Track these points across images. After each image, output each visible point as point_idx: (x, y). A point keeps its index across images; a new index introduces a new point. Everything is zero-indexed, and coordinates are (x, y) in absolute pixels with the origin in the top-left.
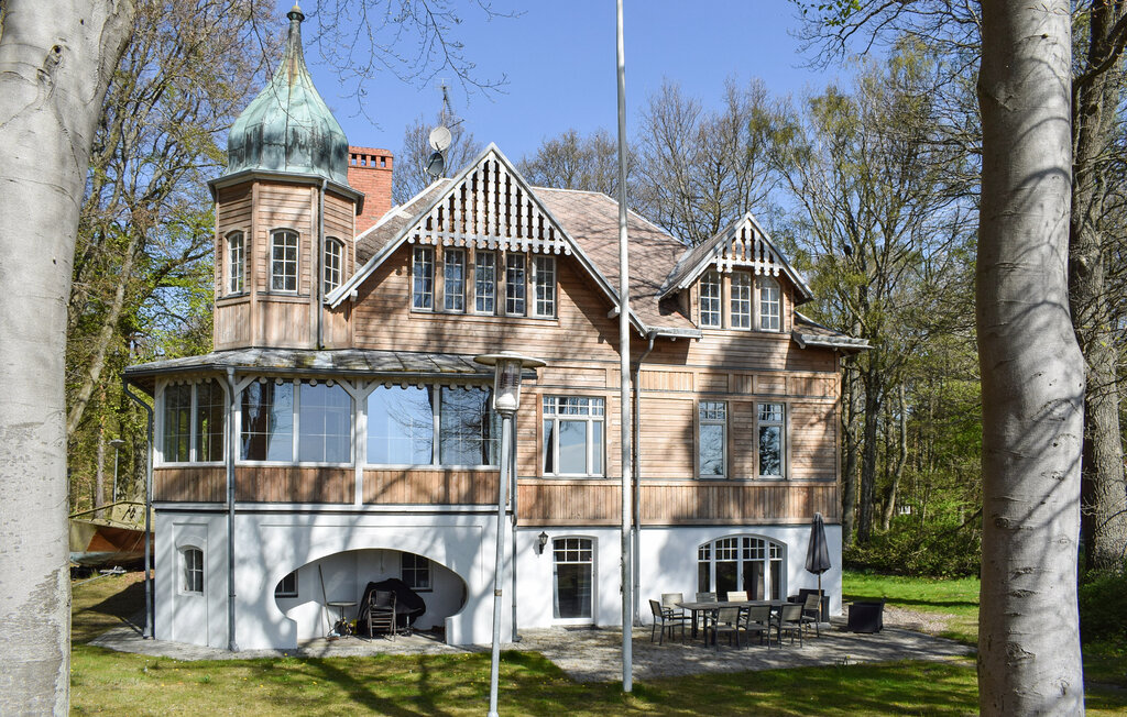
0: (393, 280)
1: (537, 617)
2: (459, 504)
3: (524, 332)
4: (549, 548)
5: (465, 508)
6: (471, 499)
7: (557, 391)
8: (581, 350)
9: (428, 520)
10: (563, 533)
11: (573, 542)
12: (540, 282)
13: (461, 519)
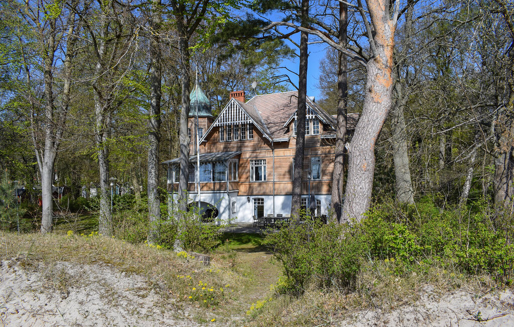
0: (216, 135)
1: (250, 220)
2: (217, 191)
3: (246, 144)
4: (252, 202)
5: (218, 192)
6: (219, 190)
7: (254, 159)
8: (260, 147)
9: (211, 195)
10: (256, 197)
11: (259, 199)
12: (250, 130)
13: (218, 194)
